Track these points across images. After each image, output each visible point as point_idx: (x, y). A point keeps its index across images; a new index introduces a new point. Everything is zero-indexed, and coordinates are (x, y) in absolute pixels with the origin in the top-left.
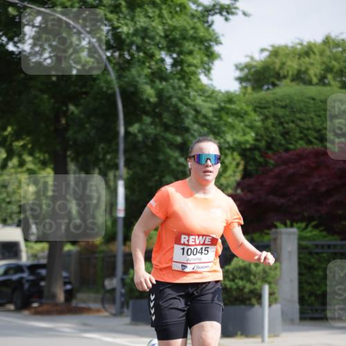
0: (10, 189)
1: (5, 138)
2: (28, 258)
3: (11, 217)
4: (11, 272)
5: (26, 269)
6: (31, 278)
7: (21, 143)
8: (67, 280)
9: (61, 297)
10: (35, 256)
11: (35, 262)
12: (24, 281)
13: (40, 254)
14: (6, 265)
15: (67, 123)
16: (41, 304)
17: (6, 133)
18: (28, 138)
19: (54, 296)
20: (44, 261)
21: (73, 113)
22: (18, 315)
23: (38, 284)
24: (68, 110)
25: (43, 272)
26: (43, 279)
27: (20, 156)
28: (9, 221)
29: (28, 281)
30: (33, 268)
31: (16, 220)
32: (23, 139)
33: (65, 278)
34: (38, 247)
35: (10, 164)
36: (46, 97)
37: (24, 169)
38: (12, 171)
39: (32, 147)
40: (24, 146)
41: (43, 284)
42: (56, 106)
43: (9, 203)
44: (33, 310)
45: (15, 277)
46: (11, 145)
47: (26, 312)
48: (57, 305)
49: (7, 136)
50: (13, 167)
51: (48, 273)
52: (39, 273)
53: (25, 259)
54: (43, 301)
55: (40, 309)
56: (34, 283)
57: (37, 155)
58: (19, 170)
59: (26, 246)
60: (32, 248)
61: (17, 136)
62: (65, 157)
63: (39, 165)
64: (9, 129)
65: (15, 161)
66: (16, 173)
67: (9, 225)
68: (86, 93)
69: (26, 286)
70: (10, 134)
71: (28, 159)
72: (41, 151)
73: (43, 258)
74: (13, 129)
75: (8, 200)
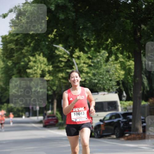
0: (111, 73)
1: (107, 45)
2: (122, 110)
3: (112, 88)
4: (114, 117)
5: (121, 116)
6: (124, 120)
7: (116, 47)
8: (144, 121)
9: (141, 130)
10: (126, 108)
11: (126, 112)
12: (120, 122)
13: (128, 108)
14: (111, 114)
15: (140, 35)
16: (130, 134)
17: (108, 42)
18: (120, 45)
19: (137, 130)
20: (131, 111)
21: (144, 29)
22: (118, 141)
23: (128, 123)
24: (141, 27)
25: (131, 117)
26: (130, 120)
27: (116, 54)
28: (111, 90)
29: (122, 122)
30: (125, 115)
31: (115, 90)
32: (117, 45)
33: (142, 119)
34: (127, 103)
35: (110, 59)
36: (129, 21)
37: (118, 61)
38: (112, 62)
39: (122, 49)
40: (118, 49)
41: (131, 123)
42: (135, 26)
43: (111, 80)
44: (126, 138)
45: (116, 120)
46: (111, 48)
47: (122, 139)
48: (138, 134)
49: (108, 44)
50: (112, 61)
51: (133, 117)
52: (129, 118)
53: (120, 110)
54: (131, 132)
55: (130, 137)
56: (126, 123)
57: (125, 53)
58: (116, 62)
59: (121, 103)
60: (124, 104)
61: (114, 43)
62: (140, 53)
63: (126, 59)
64: (109, 40)
65: (113, 57)
66: (114, 64)
67: (111, 92)
68: (151, 18)
69: (122, 125)
70: (110, 42)
71: (120, 56)
72: (127, 51)
73: (130, 109)
74: (111, 40)
75: (110, 79)
